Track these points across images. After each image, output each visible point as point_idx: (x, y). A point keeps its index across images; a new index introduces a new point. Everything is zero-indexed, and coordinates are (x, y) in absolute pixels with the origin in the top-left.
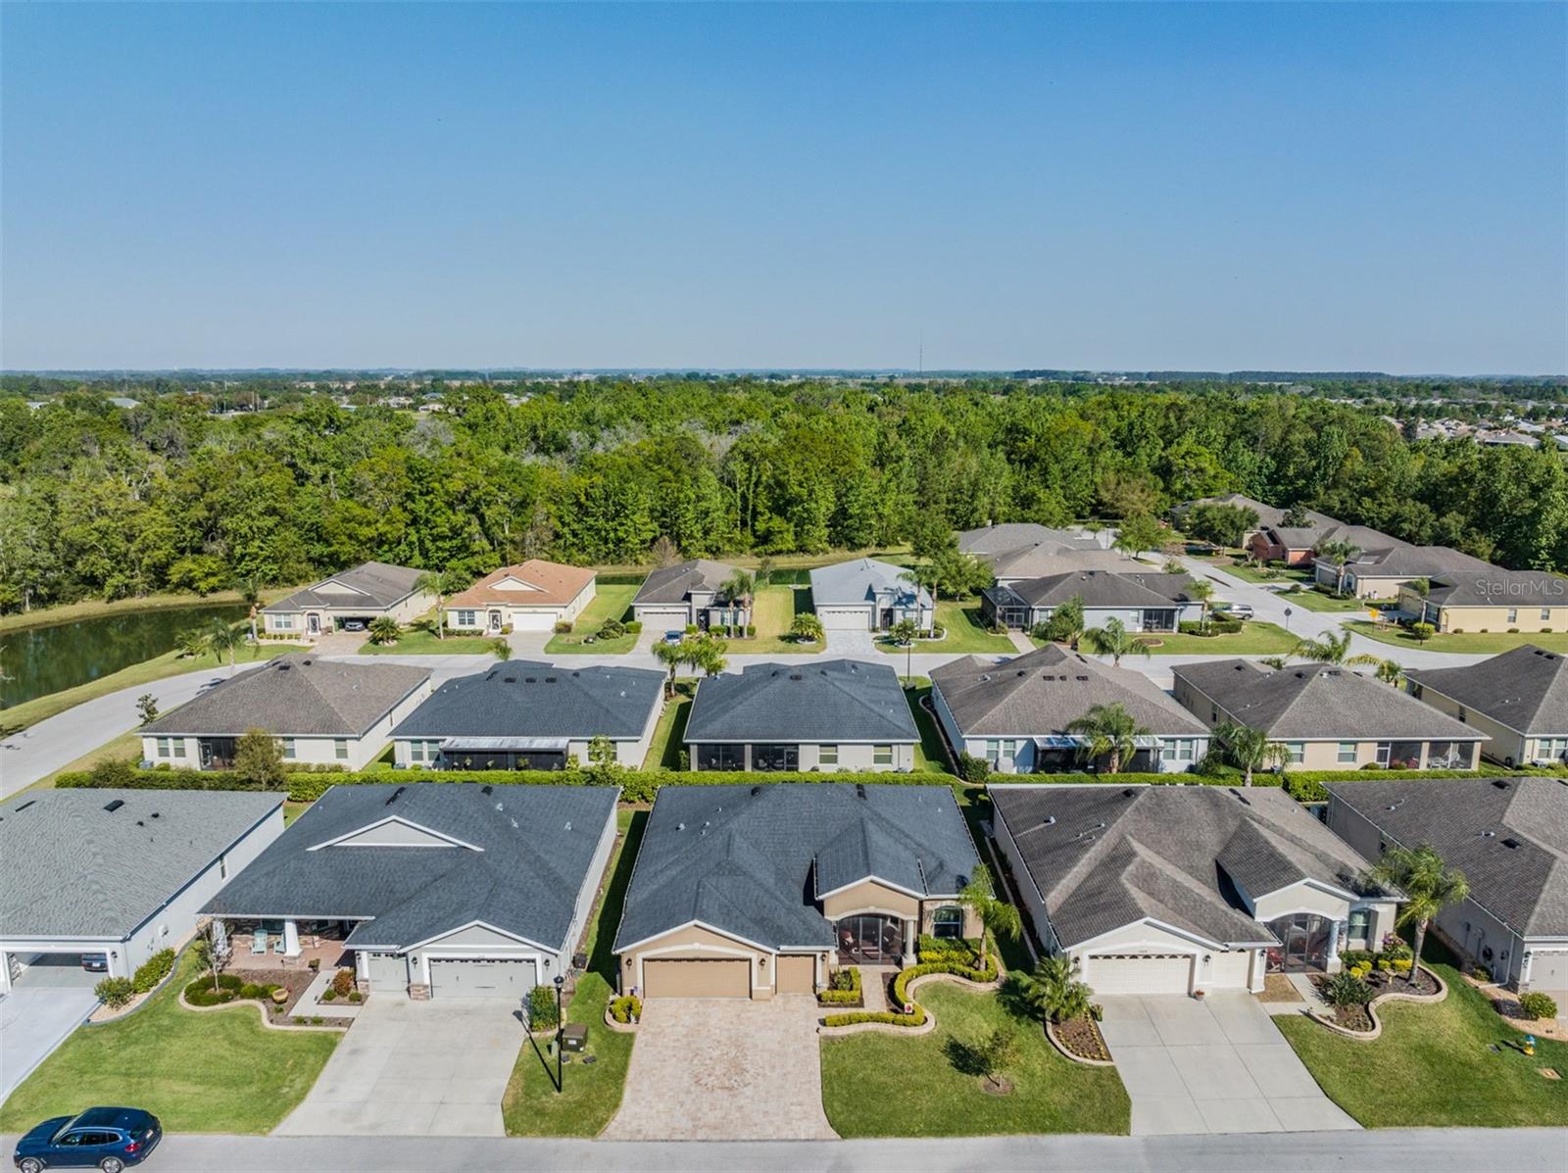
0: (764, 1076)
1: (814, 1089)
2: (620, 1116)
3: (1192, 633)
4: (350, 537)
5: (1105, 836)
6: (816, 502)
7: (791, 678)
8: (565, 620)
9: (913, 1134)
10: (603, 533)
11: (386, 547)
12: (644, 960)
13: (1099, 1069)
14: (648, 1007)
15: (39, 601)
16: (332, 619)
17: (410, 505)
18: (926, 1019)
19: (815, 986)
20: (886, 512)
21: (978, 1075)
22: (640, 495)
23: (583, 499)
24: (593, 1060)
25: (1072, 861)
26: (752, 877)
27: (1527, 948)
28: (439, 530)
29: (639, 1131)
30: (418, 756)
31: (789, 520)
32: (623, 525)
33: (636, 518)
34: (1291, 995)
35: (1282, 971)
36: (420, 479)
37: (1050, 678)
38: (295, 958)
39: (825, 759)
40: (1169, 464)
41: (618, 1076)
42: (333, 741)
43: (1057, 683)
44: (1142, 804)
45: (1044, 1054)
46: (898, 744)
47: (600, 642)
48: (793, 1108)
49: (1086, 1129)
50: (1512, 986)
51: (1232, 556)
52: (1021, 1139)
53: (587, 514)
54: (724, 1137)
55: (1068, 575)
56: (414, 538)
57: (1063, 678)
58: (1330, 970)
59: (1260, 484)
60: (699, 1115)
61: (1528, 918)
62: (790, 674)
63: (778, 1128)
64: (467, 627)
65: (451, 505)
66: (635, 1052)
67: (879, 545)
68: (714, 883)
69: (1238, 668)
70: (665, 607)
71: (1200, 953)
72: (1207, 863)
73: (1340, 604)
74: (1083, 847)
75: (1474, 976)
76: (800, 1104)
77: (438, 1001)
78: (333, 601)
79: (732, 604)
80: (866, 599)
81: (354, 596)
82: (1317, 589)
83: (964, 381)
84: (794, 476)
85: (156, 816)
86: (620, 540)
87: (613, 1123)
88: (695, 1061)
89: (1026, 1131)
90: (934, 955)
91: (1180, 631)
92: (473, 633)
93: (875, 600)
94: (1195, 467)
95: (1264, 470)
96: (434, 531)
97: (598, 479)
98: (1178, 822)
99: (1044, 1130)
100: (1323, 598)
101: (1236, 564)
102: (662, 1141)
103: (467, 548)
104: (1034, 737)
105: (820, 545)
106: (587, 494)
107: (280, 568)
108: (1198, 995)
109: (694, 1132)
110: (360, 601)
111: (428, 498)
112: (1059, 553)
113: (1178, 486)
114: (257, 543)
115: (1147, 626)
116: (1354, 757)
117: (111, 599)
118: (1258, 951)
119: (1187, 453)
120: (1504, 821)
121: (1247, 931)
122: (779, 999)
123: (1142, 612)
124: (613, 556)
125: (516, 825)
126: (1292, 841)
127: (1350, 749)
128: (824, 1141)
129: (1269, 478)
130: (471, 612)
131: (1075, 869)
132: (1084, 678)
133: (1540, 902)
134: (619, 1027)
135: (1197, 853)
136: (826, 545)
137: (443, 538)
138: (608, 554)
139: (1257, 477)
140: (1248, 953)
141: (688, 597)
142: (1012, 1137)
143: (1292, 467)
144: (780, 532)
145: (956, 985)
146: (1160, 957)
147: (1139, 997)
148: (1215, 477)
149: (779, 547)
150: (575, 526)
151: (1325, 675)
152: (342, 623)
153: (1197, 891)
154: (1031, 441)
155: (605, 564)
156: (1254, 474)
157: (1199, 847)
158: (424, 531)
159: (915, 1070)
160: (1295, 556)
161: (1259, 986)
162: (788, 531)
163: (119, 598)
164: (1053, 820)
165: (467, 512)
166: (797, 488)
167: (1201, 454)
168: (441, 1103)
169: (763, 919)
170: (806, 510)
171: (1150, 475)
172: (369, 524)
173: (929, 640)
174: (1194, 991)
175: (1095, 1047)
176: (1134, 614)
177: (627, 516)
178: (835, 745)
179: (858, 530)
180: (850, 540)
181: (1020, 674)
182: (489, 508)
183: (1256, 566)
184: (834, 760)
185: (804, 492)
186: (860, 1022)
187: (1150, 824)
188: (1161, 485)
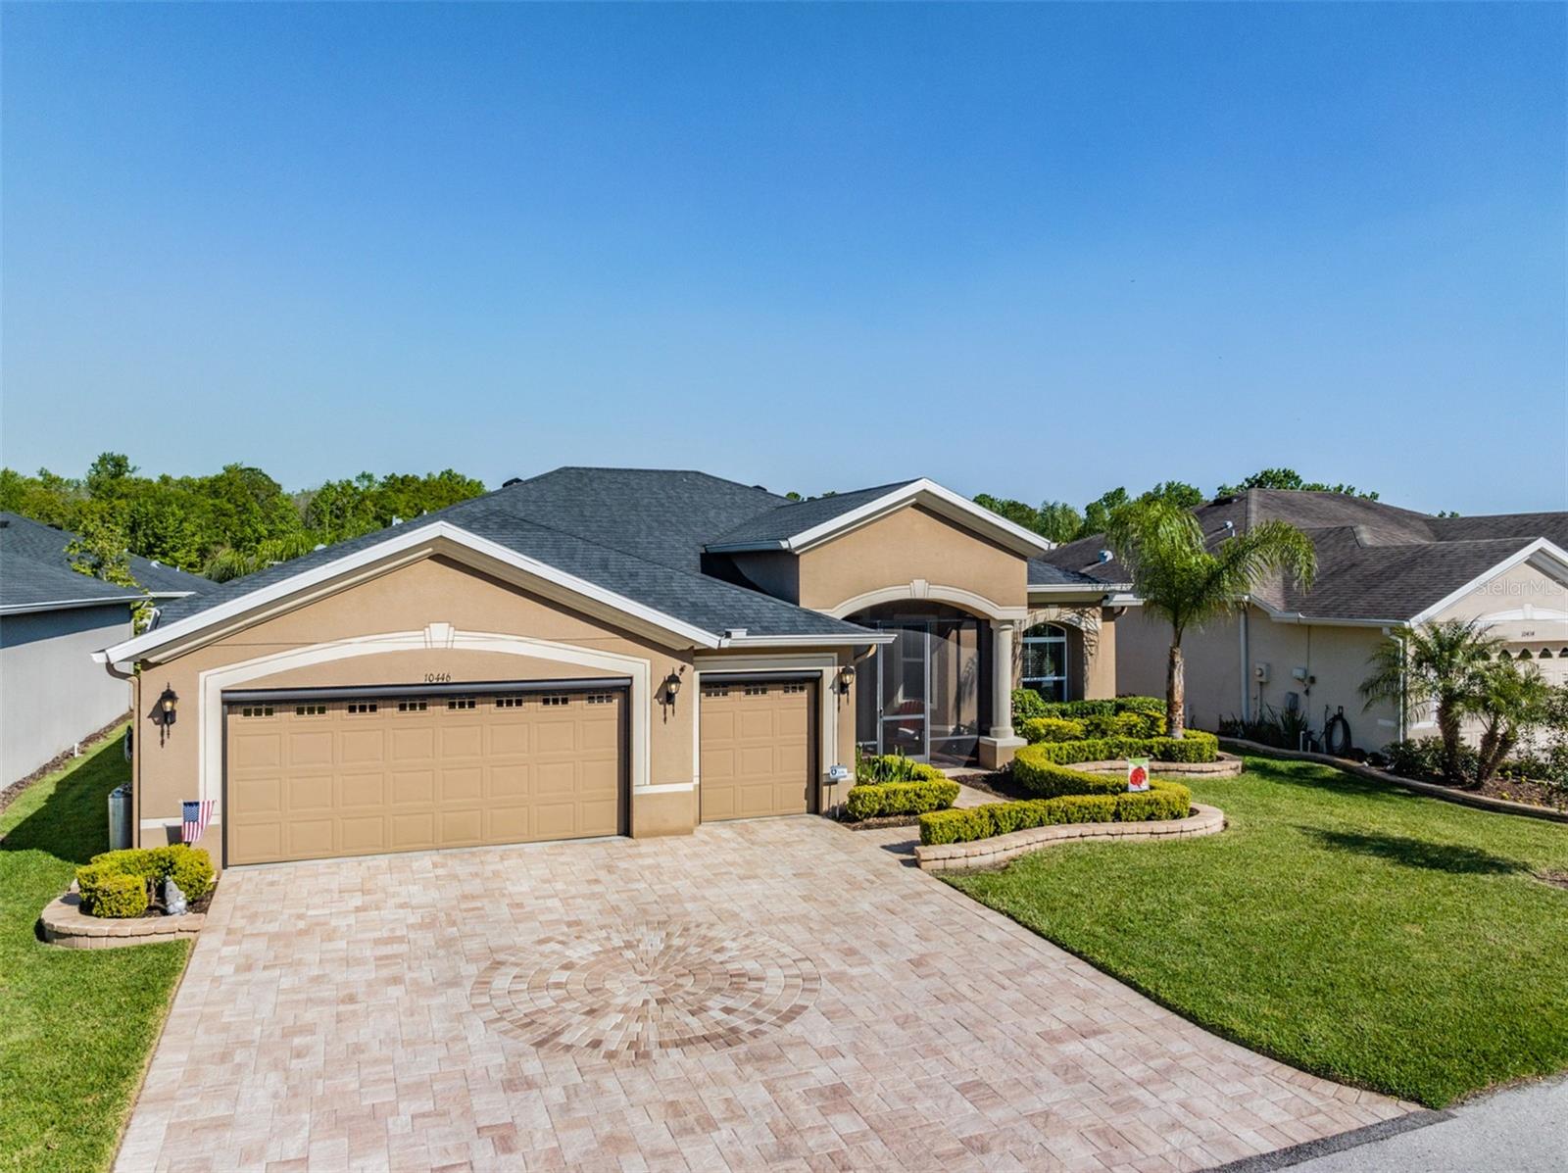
0: (837, 979)
19: (816, 780)
88: (502, 985)
122: (717, 830)
134: (106, 932)
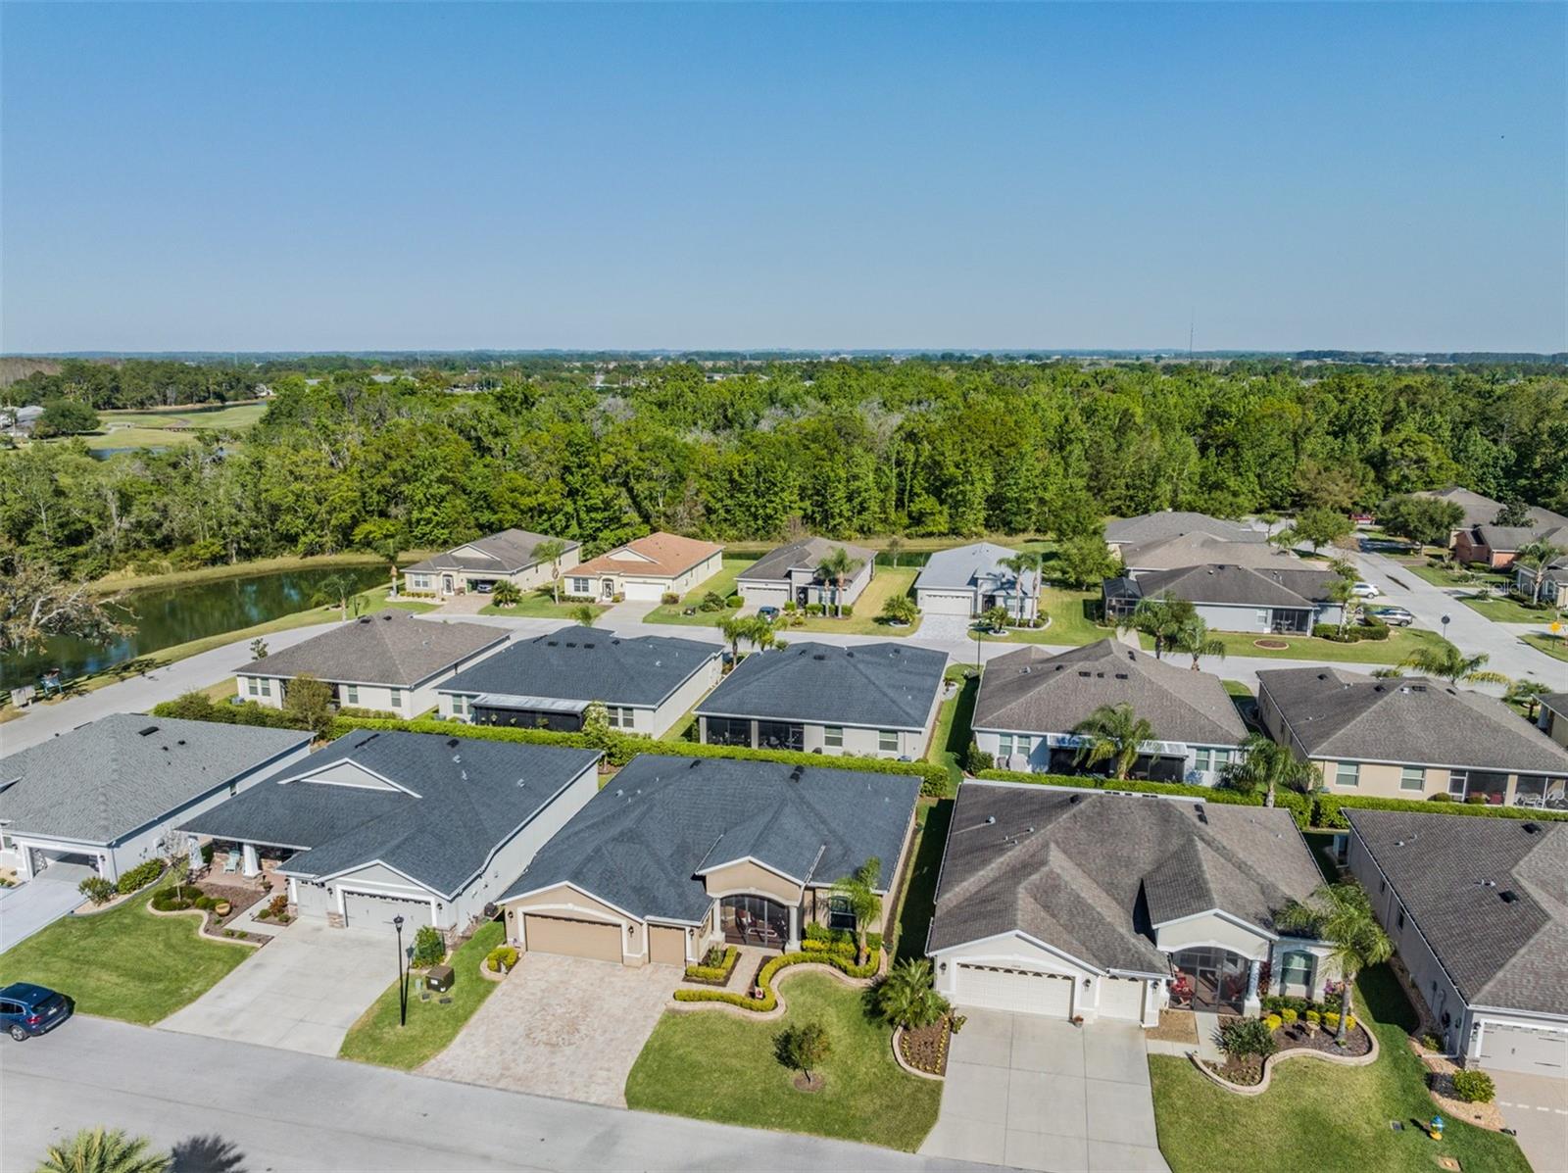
0: (592, 1038)
1: (629, 1058)
2: (443, 1055)
3: (1327, 637)
4: (513, 506)
5: (1027, 842)
6: (972, 484)
7: (815, 658)
8: (673, 591)
9: (697, 1116)
10: (753, 509)
11: (545, 517)
12: (525, 914)
13: (924, 1081)
14: (525, 958)
15: (247, 555)
16: (465, 581)
17: (569, 478)
18: (776, 1005)
19: (685, 960)
20: (1047, 496)
21: (794, 1069)
22: (790, 473)
23: (736, 475)
24: (449, 1001)
25: (985, 862)
26: (648, 846)
27: (1476, 1018)
28: (592, 501)
29: (451, 1072)
30: (458, 709)
31: (942, 502)
32: (773, 502)
33: (784, 495)
34: (1188, 1035)
35: (1192, 1008)
36: (578, 453)
37: (1086, 674)
38: (250, 878)
39: (830, 741)
40: (1385, 452)
41: (460, 1020)
42: (389, 691)
43: (1093, 679)
44: (1082, 812)
45: (877, 1057)
46: (904, 731)
47: (699, 614)
48: (600, 1072)
49: (872, 1139)
50: (1459, 1061)
51: (1431, 556)
52: (802, 1138)
53: (741, 490)
54: (522, 1090)
55: (1197, 567)
56: (569, 508)
57: (1100, 675)
58: (1247, 1014)
59: (1495, 478)
60: (512, 1065)
61: (1484, 983)
62: (815, 653)
63: (575, 1089)
64: (582, 594)
65: (604, 479)
66: (491, 998)
67: (1038, 530)
68: (610, 848)
69: (1321, 677)
70: (766, 584)
71: (1080, 976)
72: (1133, 881)
73: (1531, 614)
74: (1001, 850)
75: (1423, 1043)
76: (609, 1070)
77: (349, 931)
78: (467, 564)
79: (827, 583)
80: (969, 584)
81: (484, 560)
82: (1511, 597)
83: (1228, 362)
84: (951, 457)
85: (182, 743)
86: (770, 517)
87: (433, 1061)
88: (538, 1016)
89: (810, 1131)
90: (818, 944)
91: (1313, 635)
92: (586, 599)
93: (976, 586)
94: (1415, 457)
95: (1501, 461)
96: (588, 503)
97: (751, 456)
98: (1113, 834)
99: (829, 1133)
100: (1516, 606)
101: (1430, 565)
102: (465, 1083)
103: (619, 519)
104: (1049, 734)
105: (973, 529)
106: (741, 472)
107: (450, 533)
108: (1076, 1021)
109: (498, 1080)
110: (490, 565)
111: (585, 471)
112: (1203, 545)
113: (1394, 478)
114: (431, 509)
115: (1277, 628)
116: (1420, 785)
117: (305, 555)
118: (1150, 983)
119: (1406, 440)
120: (1514, 871)
121: (1139, 958)
122: (649, 968)
123: (1271, 612)
124: (761, 533)
125: (464, 776)
126: (1240, 868)
127: (1416, 775)
128: (609, 1107)
129: (1507, 471)
130: (586, 580)
131: (981, 873)
132: (1124, 677)
133: (1508, 967)
134: (487, 973)
135: (1124, 869)
136: (981, 529)
137: (596, 509)
138: (758, 530)
139: (1491, 470)
140: (1141, 983)
141: (789, 575)
142: (794, 1135)
143: (1538, 459)
144: (932, 514)
145: (832, 978)
146: (1038, 974)
147: (1013, 1014)
148: (1440, 467)
149: (930, 529)
150: (729, 502)
151: (1406, 691)
152: (475, 585)
153: (1099, 909)
154: (1230, 424)
155: (754, 540)
156: (1487, 466)
157: (1129, 863)
158: (581, 503)
159: (736, 1055)
160: (1500, 559)
161: (1152, 1021)
162: (941, 512)
163: (312, 554)
164: (992, 820)
165: (618, 484)
166: (952, 469)
167: (1421, 443)
168: (301, 1021)
169: (642, 888)
170: (963, 493)
171: (1358, 464)
172: (529, 495)
173: (1027, 629)
174: (1074, 1016)
175: (933, 1057)
176: (1262, 613)
177: (776, 494)
178: (840, 728)
179: (1015, 514)
180: (1007, 524)
181: (1058, 669)
182: (638, 481)
183: (1452, 568)
184: (838, 742)
185: (958, 473)
186: (709, 999)
187: (1082, 835)
188: (1372, 475)
